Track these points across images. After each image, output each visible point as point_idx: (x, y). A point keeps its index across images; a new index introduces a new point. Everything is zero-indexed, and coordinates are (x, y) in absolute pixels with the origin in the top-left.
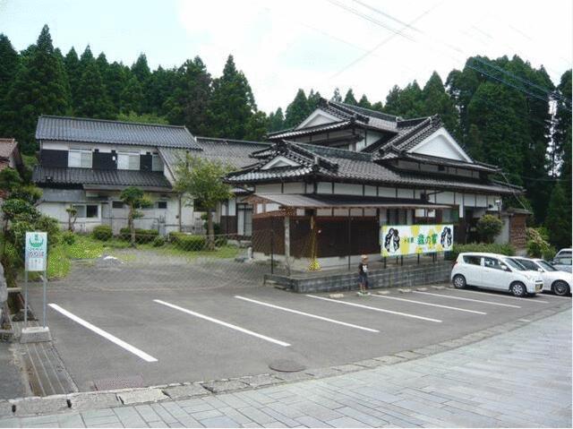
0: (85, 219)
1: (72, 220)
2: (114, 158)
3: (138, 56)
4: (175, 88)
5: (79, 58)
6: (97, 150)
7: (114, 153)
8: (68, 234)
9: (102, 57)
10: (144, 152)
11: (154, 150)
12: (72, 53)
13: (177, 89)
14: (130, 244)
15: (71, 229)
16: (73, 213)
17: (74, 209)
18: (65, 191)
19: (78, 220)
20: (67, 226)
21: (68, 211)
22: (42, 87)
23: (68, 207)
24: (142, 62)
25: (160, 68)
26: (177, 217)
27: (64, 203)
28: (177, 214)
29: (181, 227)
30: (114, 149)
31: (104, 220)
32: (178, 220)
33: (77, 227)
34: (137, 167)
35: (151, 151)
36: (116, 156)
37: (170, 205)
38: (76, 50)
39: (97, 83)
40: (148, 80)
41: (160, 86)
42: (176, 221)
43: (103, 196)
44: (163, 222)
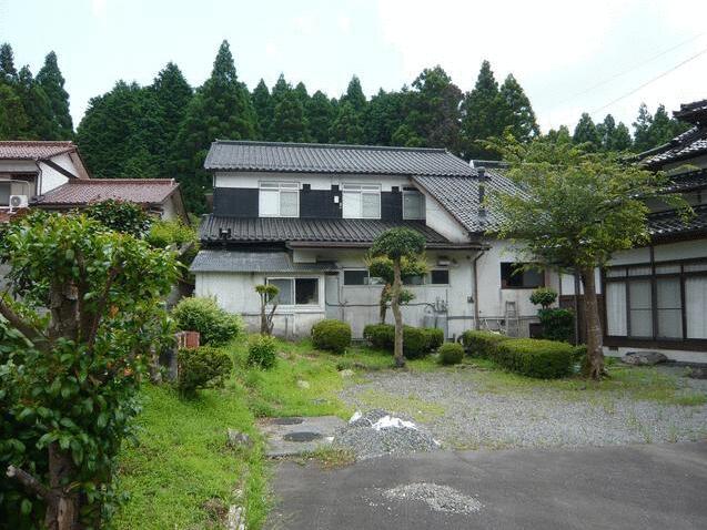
0: (293, 308)
1: (268, 311)
2: (336, 200)
3: (350, 80)
4: (408, 112)
5: (270, 92)
6: (307, 187)
7: (336, 191)
8: (261, 340)
9: (301, 87)
10: (387, 188)
11: (405, 183)
12: (262, 87)
13: (413, 113)
14: (393, 362)
15: (266, 328)
16: (269, 294)
17: (272, 286)
18: (253, 255)
19: (281, 309)
20: (258, 322)
21: (259, 289)
22: (222, 124)
23: (260, 282)
24: (355, 87)
25: (382, 92)
26: (471, 301)
27: (253, 274)
28: (470, 293)
29: (479, 321)
30: (336, 183)
31: (331, 309)
32: (472, 306)
33: (277, 323)
34: (376, 214)
35: (400, 184)
36: (340, 194)
37: (454, 276)
38: (266, 83)
39: (296, 117)
40: (365, 110)
41: (384, 114)
42: (468, 309)
43: (326, 260)
44: (444, 311)
